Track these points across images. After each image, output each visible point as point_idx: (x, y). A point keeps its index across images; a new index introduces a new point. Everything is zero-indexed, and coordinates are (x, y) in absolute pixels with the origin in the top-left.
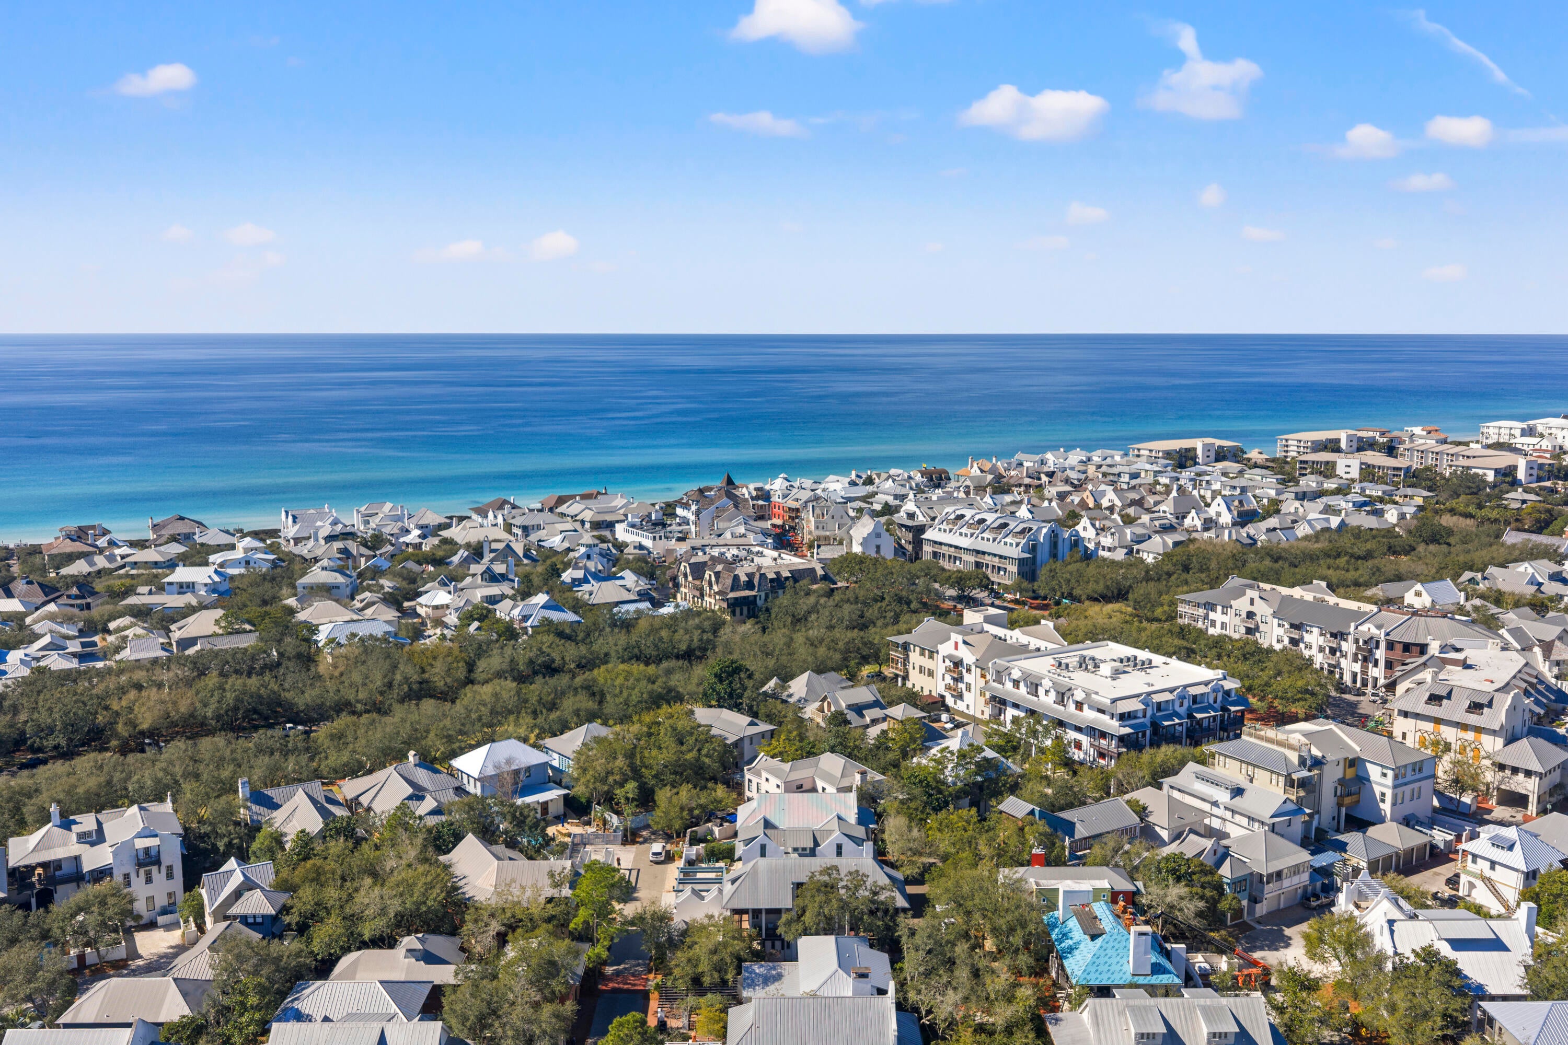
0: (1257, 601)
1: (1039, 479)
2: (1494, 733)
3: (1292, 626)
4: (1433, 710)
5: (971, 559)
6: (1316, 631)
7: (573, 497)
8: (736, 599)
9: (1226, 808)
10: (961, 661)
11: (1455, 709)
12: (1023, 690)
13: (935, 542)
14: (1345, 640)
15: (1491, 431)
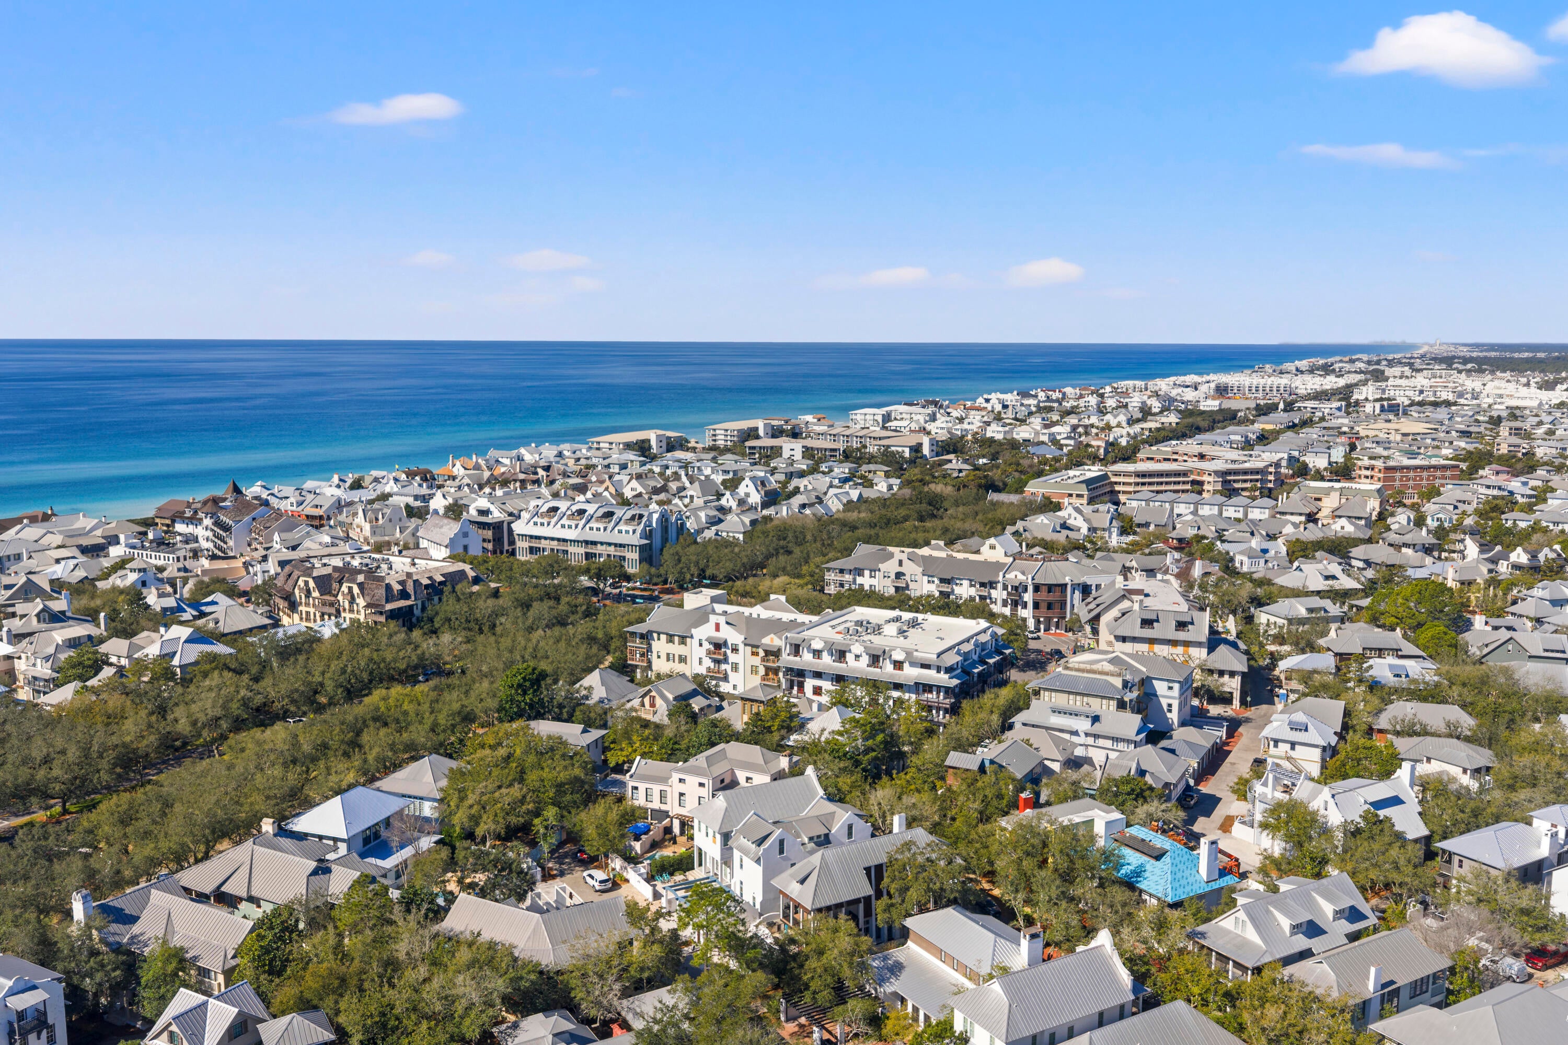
0: (906, 562)
1: (536, 473)
2: (1199, 644)
3: (942, 581)
4: (1147, 633)
5: (581, 550)
6: (966, 583)
7: (19, 521)
8: (391, 611)
9: (1087, 735)
10: (725, 643)
11: (1165, 629)
12: (826, 659)
13: (531, 537)
14: (995, 588)
15: (859, 417)
